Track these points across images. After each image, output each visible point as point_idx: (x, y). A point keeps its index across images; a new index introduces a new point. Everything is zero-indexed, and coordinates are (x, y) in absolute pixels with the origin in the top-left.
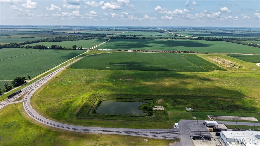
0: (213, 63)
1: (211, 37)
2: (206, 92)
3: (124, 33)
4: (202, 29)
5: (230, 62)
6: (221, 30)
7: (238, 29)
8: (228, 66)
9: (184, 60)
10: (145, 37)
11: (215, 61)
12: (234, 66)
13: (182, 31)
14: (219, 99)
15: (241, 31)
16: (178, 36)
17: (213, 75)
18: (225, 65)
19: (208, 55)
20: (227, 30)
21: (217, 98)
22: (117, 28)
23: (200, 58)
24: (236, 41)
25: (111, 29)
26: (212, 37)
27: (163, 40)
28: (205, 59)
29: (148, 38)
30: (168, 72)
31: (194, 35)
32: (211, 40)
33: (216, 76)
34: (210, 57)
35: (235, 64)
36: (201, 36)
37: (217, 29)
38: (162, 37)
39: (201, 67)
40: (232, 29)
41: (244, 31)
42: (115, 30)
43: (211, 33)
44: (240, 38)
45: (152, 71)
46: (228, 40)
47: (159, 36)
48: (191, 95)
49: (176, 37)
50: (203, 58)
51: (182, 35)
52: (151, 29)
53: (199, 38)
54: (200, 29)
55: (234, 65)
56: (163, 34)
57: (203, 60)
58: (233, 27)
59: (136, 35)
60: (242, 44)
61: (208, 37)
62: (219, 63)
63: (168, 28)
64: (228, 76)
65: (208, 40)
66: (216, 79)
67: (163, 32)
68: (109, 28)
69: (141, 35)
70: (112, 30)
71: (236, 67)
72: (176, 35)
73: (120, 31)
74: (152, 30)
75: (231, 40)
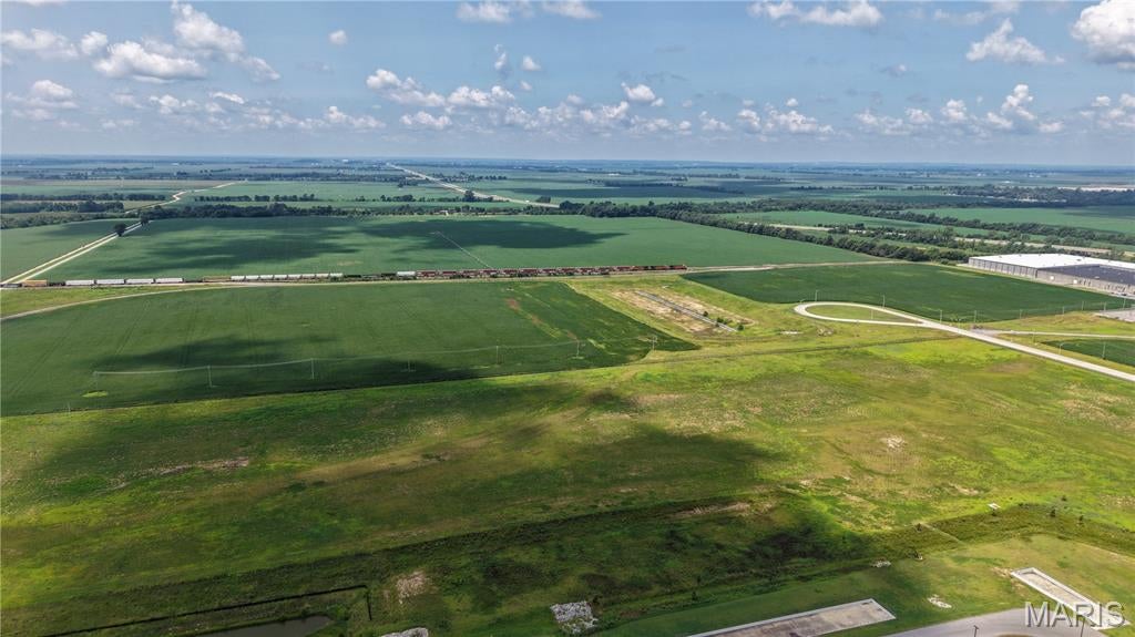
0: (638, 318)
1: (608, 199)
2: (636, 479)
3: (222, 188)
4: (572, 170)
5: (699, 307)
6: (641, 172)
7: (695, 167)
8: (698, 327)
9: (516, 312)
10: (330, 208)
11: (641, 306)
12: (717, 326)
13: (494, 178)
14: (698, 511)
15: (709, 176)
16: (479, 200)
17: (647, 379)
18: (683, 322)
19: (614, 283)
20: (659, 171)
21: (689, 507)
22: (193, 163)
23: (582, 295)
24: (701, 216)
25: (159, 168)
26: (613, 200)
27: (416, 217)
28: (601, 300)
29: (344, 213)
30: (445, 384)
31: (546, 195)
32: (611, 215)
33: (661, 385)
34: (622, 291)
35: (720, 316)
36: (573, 201)
37: (625, 171)
38: (410, 203)
39: (592, 341)
40: (676, 168)
41: (716, 176)
42: (178, 173)
43: (608, 184)
44: (711, 201)
45: (362, 390)
46: (673, 213)
47: (398, 199)
48: (571, 513)
49: (471, 205)
50: (592, 295)
51: (496, 198)
52: (360, 169)
53: (567, 208)
54: (562, 170)
55: (720, 321)
56: (416, 193)
57: (597, 309)
58: (677, 162)
59: (285, 199)
60: (725, 225)
61: (597, 201)
62: (662, 315)
63: (436, 166)
64: (707, 379)
65: (601, 216)
66: (665, 397)
67: (415, 184)
68: (148, 165)
69: (311, 199)
70: (162, 176)
71: (726, 327)
72: (470, 198)
73: (208, 178)
74: (363, 173)
75: (684, 214)
